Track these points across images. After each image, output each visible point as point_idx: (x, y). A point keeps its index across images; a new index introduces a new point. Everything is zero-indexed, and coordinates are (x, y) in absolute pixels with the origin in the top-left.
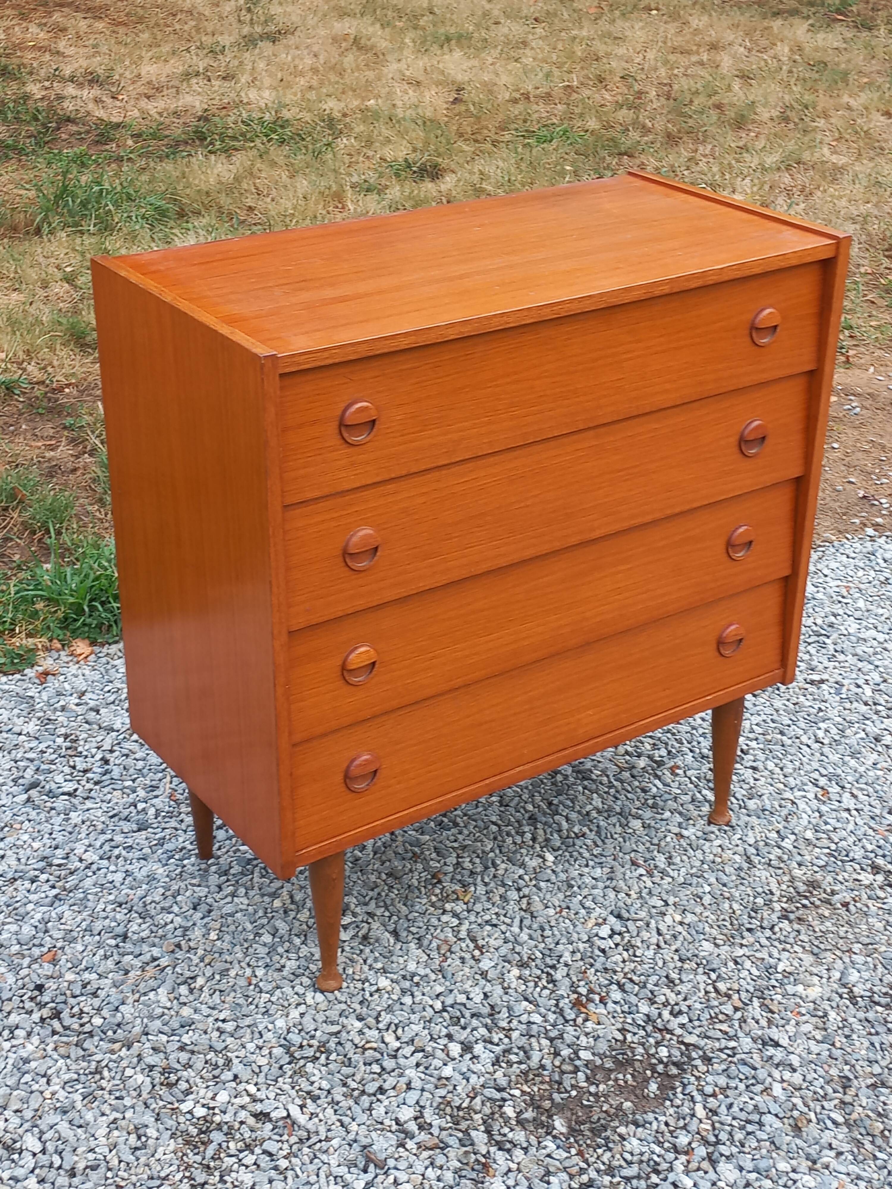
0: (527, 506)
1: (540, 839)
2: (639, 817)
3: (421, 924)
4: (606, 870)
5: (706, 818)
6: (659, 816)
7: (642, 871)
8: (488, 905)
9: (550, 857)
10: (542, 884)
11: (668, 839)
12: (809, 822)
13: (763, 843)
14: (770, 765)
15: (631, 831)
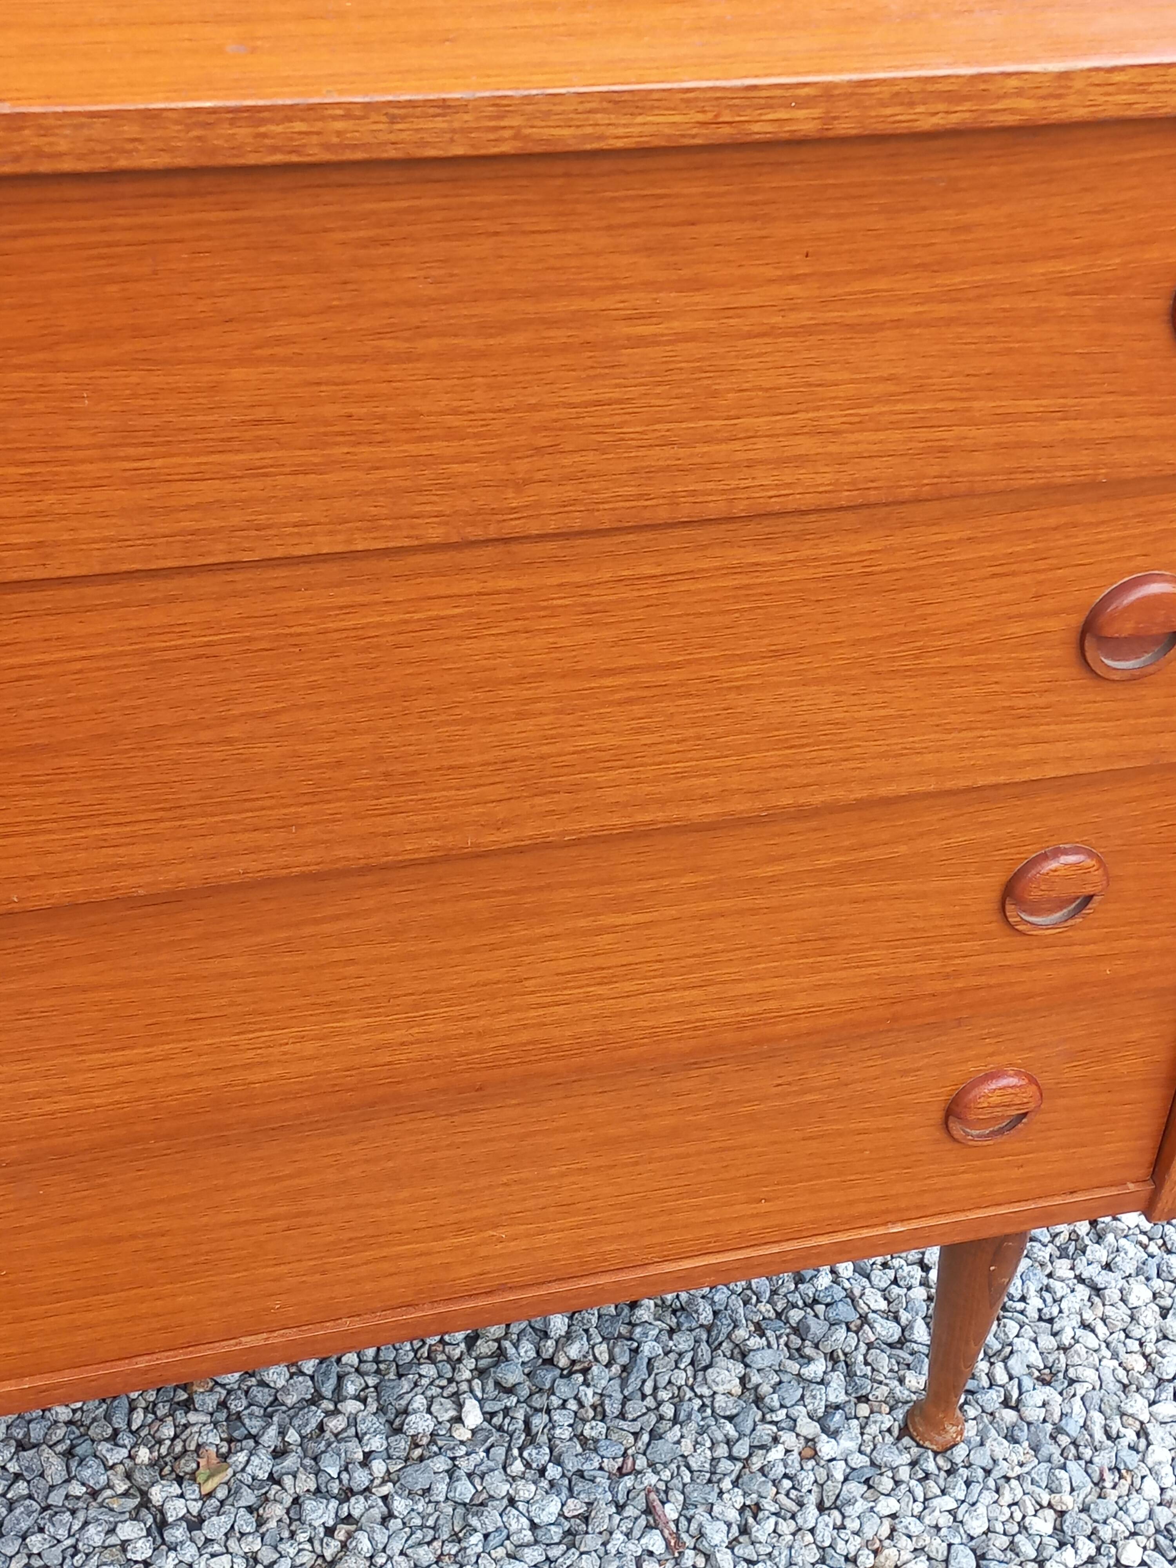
0: (228, 741)
1: (484, 1347)
2: (742, 1355)
3: (62, 1533)
4: (575, 1507)
5: (900, 1414)
6: (793, 1367)
7: (655, 1542)
8: (246, 1523)
9: (473, 1416)
10: (400, 1505)
11: (776, 1453)
12: (1151, 1515)
13: (1004, 1541)
14: (1140, 1293)
15: (706, 1391)
